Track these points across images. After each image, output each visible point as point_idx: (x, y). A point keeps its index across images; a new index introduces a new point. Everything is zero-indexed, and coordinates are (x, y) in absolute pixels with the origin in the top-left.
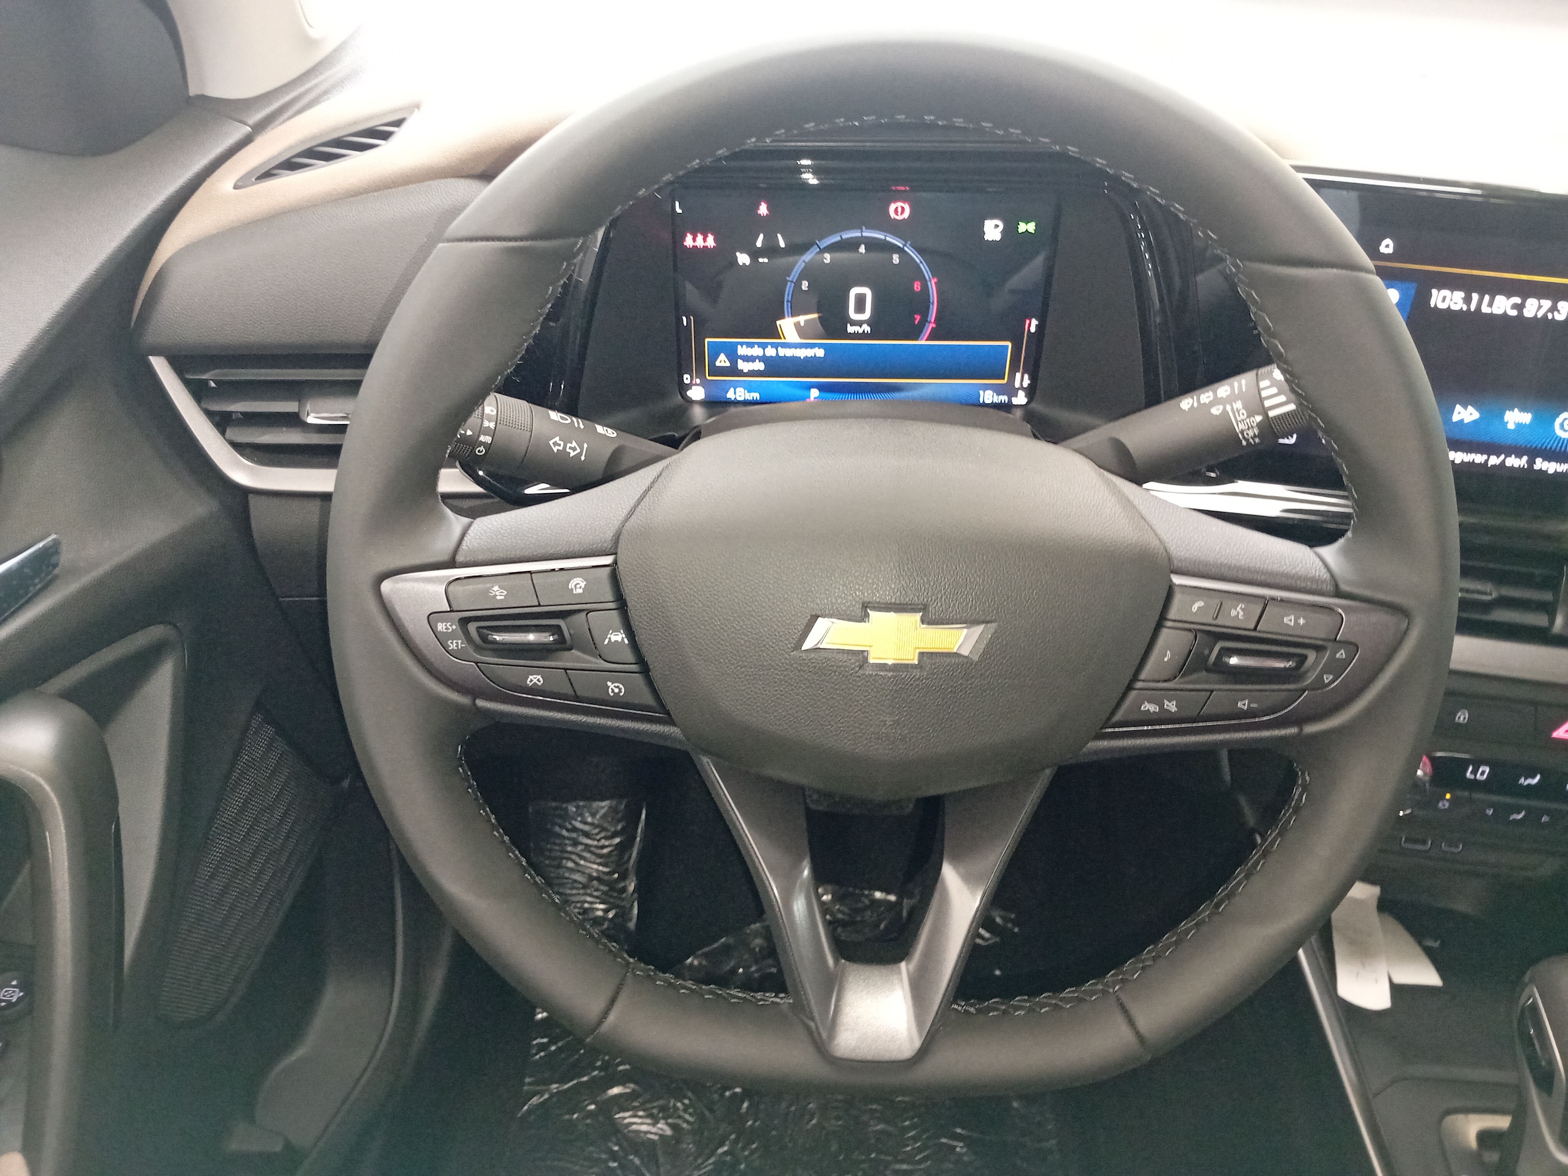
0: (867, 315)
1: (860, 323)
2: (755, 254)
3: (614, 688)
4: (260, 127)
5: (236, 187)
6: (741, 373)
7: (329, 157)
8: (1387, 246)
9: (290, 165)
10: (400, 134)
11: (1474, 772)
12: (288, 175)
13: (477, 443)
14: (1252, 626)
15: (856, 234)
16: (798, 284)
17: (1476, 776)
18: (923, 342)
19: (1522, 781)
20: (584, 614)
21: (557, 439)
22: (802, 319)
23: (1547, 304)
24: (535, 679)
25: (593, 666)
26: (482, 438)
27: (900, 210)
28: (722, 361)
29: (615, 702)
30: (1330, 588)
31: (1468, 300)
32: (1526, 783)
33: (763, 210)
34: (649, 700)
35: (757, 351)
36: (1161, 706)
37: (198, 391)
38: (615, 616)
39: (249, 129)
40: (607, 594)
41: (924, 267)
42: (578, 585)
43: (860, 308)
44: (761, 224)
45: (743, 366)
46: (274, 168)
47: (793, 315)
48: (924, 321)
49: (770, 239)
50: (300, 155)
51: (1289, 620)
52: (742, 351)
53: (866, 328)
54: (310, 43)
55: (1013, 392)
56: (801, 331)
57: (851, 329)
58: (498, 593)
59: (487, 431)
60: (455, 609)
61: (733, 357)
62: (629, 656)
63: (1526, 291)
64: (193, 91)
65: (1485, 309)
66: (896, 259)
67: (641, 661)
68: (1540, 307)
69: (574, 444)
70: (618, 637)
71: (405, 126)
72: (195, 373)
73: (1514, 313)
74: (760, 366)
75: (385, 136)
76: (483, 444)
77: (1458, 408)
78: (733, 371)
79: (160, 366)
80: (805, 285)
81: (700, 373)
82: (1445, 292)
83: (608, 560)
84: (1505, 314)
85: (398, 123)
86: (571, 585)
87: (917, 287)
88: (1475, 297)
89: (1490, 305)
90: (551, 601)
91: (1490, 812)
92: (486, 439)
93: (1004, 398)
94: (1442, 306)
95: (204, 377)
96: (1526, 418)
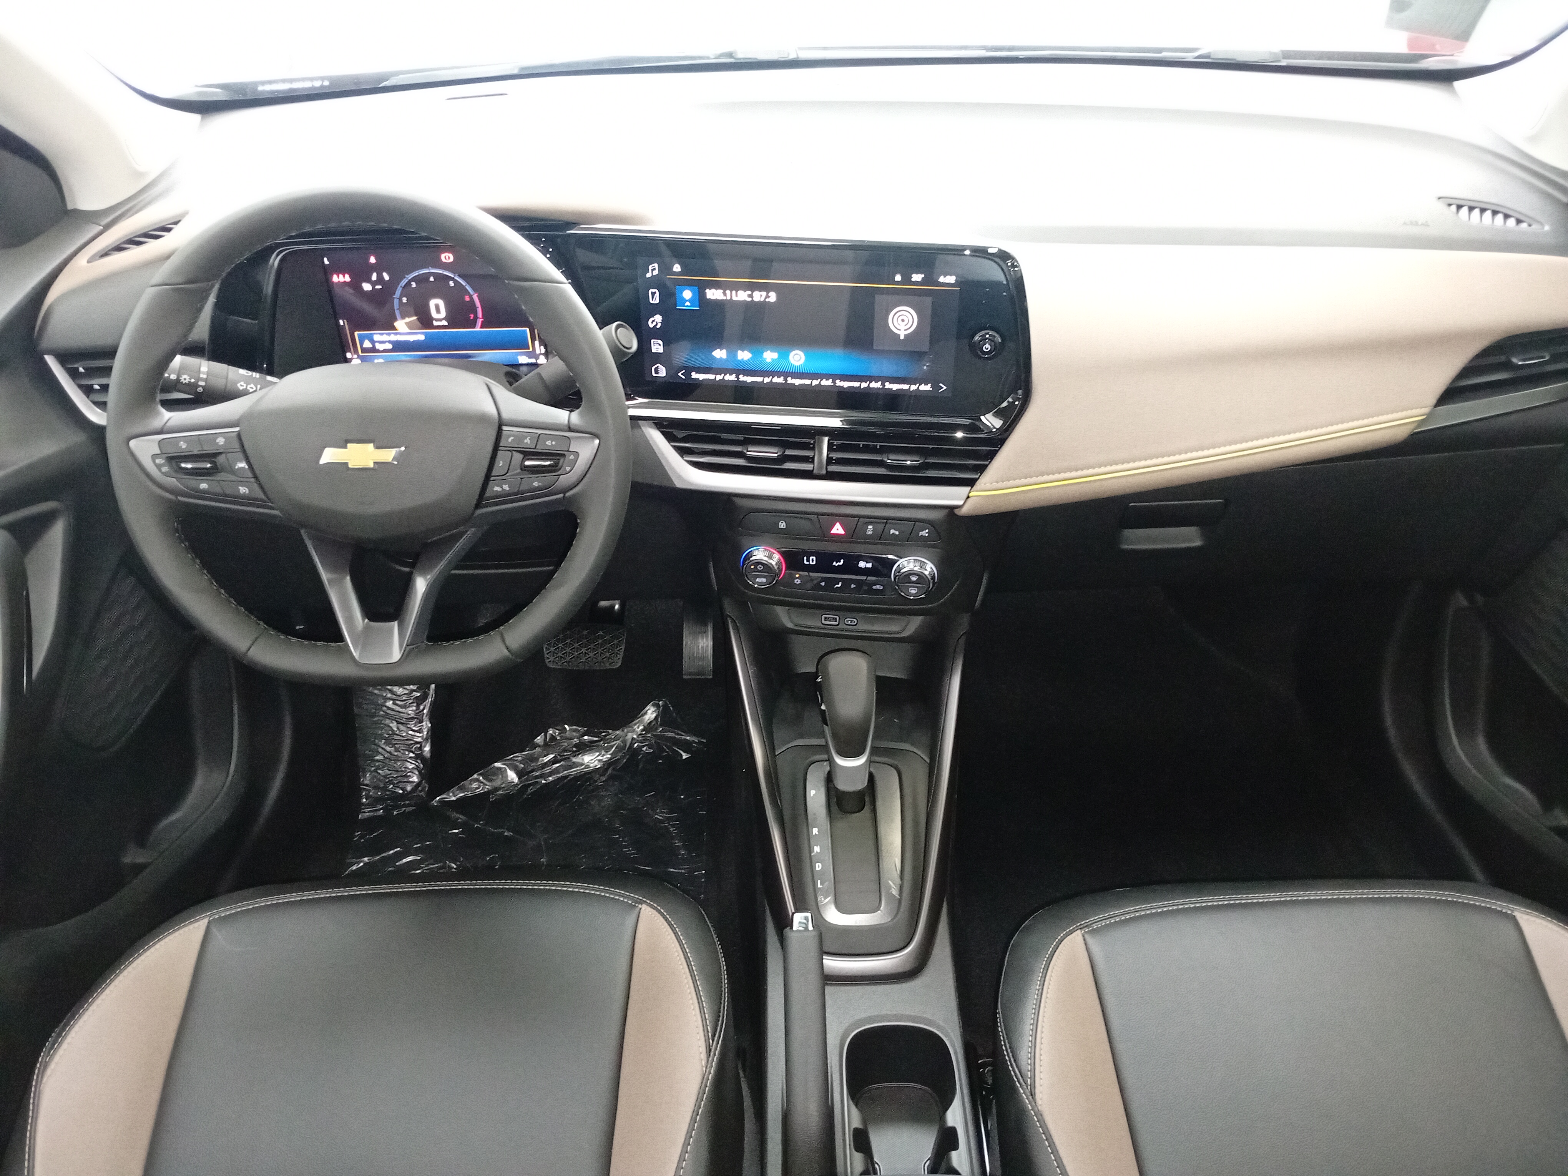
0: (443, 314)
1: (440, 320)
2: (374, 284)
3: (243, 490)
4: (107, 227)
5: (88, 262)
6: (378, 351)
7: (157, 237)
8: (677, 268)
9: (119, 248)
10: (177, 229)
11: (808, 560)
12: (115, 254)
13: (196, 386)
14: (534, 447)
15: (426, 271)
16: (400, 300)
17: (809, 562)
18: (478, 329)
19: (834, 563)
20: (224, 455)
21: (242, 383)
22: (408, 320)
23: (764, 294)
24: (204, 486)
25: (231, 479)
26: (200, 383)
27: (447, 257)
28: (367, 344)
29: (244, 497)
30: (566, 428)
31: (725, 294)
32: (837, 565)
33: (373, 260)
34: (262, 496)
35: (385, 338)
36: (502, 487)
37: (73, 374)
38: (241, 455)
39: (102, 228)
40: (236, 445)
41: (468, 288)
42: (221, 441)
43: (438, 311)
44: (373, 268)
45: (379, 346)
46: (110, 250)
47: (403, 318)
48: (476, 318)
49: (380, 277)
50: (139, 236)
51: (548, 443)
52: (377, 337)
53: (445, 323)
54: (140, 175)
55: (537, 357)
56: (409, 325)
57: (435, 323)
58: (183, 445)
59: (202, 380)
60: (164, 452)
61: (373, 342)
62: (250, 475)
63: (752, 287)
64: (70, 207)
65: (734, 298)
66: (452, 284)
67: (255, 477)
68: (761, 296)
69: (252, 385)
70: (242, 465)
71: (179, 225)
72: (71, 364)
73: (750, 299)
74: (390, 346)
75: (169, 230)
76: (201, 386)
77: (740, 352)
78: (373, 350)
79: (50, 360)
80: (404, 300)
81: (356, 352)
82: (713, 291)
83: (237, 429)
84: (745, 301)
85: (176, 223)
86: (218, 441)
87: (467, 299)
88: (728, 292)
89: (737, 296)
90: (209, 449)
91: (823, 584)
92: (202, 383)
93: (533, 361)
94: (713, 298)
95: (75, 366)
96: (775, 355)
